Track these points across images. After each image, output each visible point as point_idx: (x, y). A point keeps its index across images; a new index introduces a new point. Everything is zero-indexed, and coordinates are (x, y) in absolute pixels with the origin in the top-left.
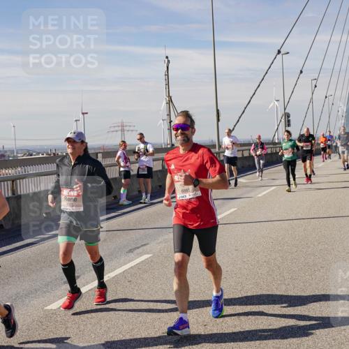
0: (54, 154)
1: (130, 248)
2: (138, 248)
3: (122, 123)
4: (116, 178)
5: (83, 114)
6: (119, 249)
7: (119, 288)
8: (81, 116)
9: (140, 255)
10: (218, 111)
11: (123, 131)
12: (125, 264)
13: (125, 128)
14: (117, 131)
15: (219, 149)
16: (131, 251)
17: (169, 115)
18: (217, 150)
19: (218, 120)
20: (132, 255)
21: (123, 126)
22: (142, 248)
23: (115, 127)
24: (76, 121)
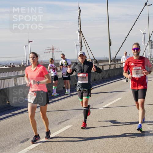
0: (13, 66)
1: (59, 122)
2: (64, 121)
3: (53, 47)
5: (30, 42)
6: (53, 122)
8: (28, 44)
9: (65, 126)
10: (110, 40)
11: (53, 52)
12: (56, 131)
13: (54, 50)
14: (50, 52)
15: (111, 63)
16: (59, 123)
17: (81, 42)
18: (109, 63)
19: (110, 45)
20: (60, 126)
21: (53, 49)
22: (66, 122)
23: (48, 50)
24: (25, 46)
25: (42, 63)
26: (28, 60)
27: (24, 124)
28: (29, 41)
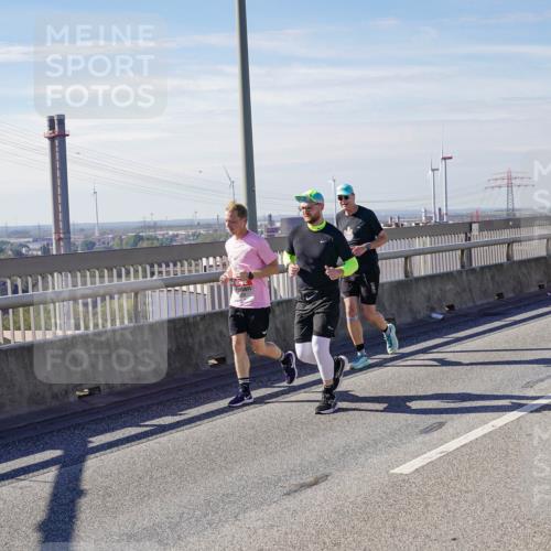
0: (397, 225)
1: (528, 380)
2: (542, 380)
3: (509, 172)
4: (501, 265)
5: (444, 159)
6: (510, 381)
7: (511, 446)
8: (441, 165)
11: (510, 186)
13: (514, 181)
14: (500, 187)
16: (529, 384)
21: (509, 178)
22: (547, 381)
23: (496, 179)
24: (433, 170)
25: (478, 217)
26: (440, 210)
27: (429, 382)
28: (445, 155)
